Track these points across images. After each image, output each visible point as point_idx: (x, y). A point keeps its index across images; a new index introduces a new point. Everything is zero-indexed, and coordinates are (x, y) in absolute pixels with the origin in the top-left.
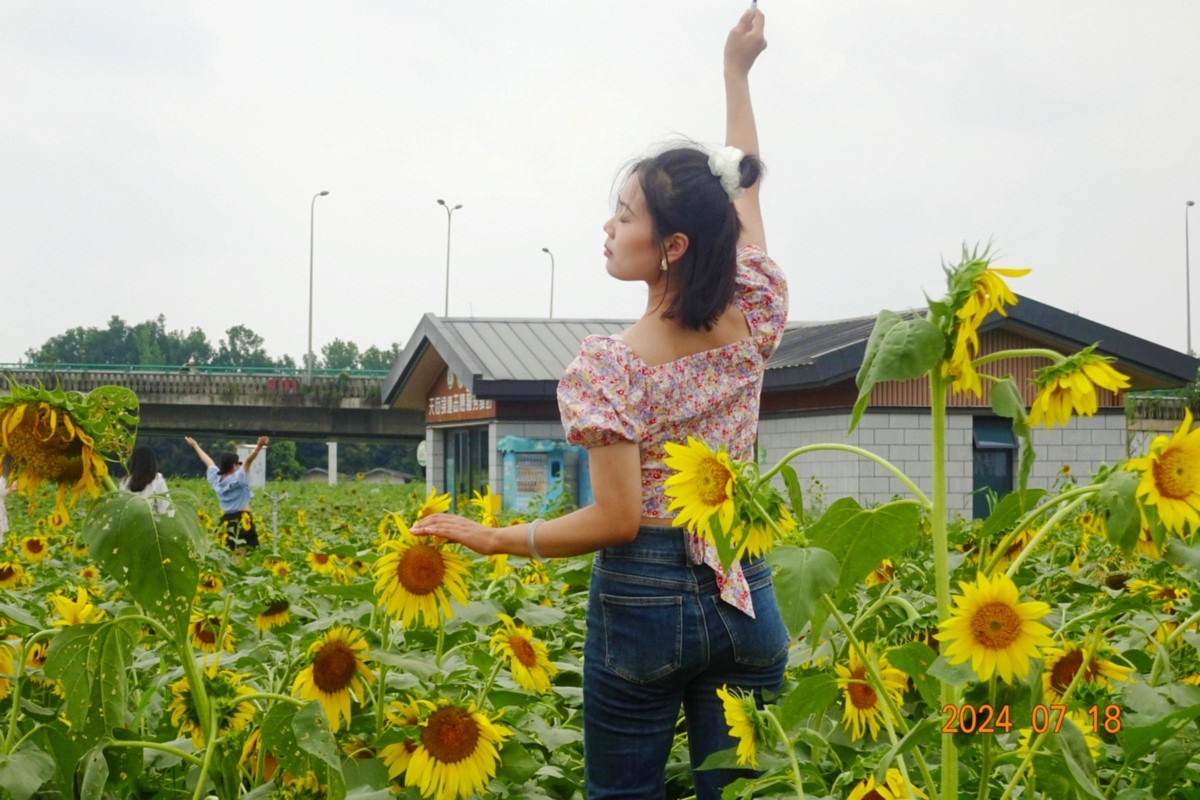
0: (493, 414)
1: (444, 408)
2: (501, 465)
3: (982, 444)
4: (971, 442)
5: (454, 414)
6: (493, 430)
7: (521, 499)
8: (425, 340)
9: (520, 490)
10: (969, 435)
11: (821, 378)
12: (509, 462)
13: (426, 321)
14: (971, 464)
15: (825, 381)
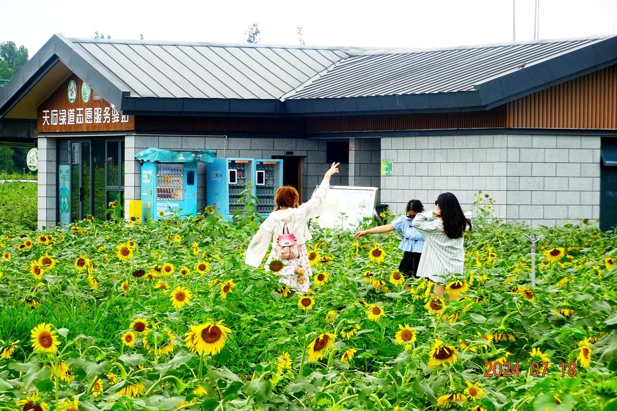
0: (132, 127)
1: (64, 120)
2: (139, 173)
3: (608, 162)
4: (599, 160)
5: (76, 126)
6: (130, 142)
7: (161, 204)
8: (55, 57)
9: (159, 196)
10: (598, 155)
11: (484, 104)
12: (148, 172)
13: (55, 40)
14: (599, 179)
15: (486, 106)
